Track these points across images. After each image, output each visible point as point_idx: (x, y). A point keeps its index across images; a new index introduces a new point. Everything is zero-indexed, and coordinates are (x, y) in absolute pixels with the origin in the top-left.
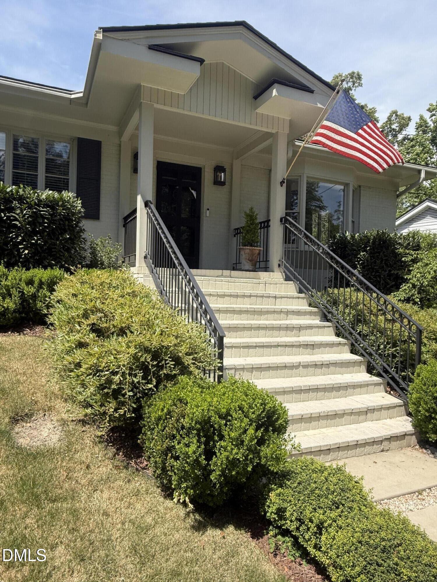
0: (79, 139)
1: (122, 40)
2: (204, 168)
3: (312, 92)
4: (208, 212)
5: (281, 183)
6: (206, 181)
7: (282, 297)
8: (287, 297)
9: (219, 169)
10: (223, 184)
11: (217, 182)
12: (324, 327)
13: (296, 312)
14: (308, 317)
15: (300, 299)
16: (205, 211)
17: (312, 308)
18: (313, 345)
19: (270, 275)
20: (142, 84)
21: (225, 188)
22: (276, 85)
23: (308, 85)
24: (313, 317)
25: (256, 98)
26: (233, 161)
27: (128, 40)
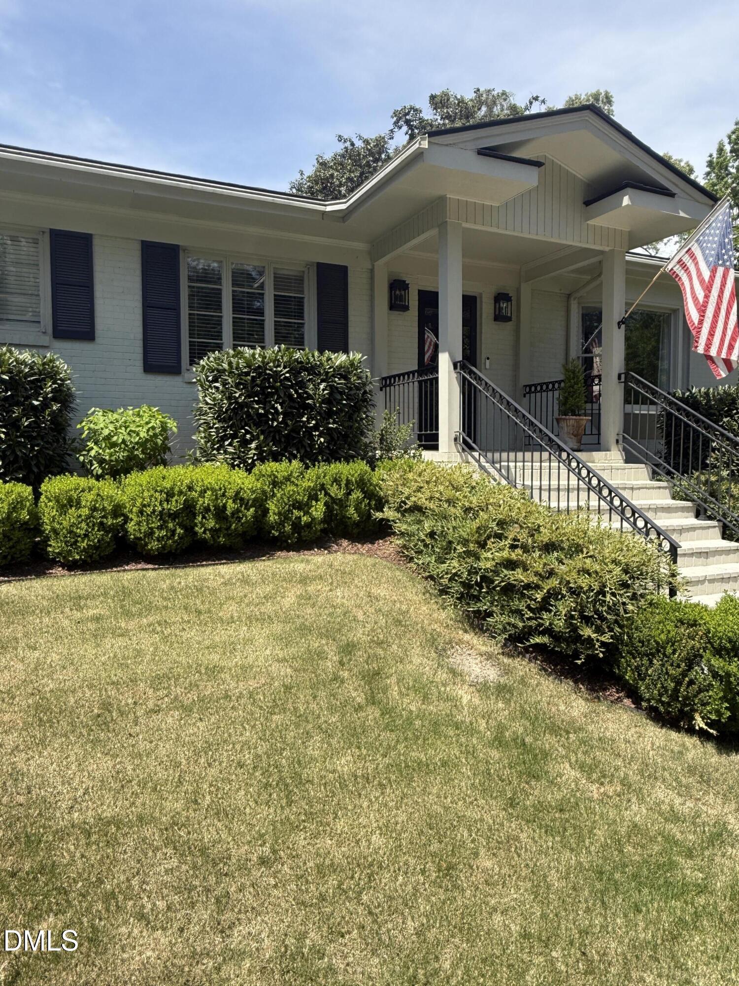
0: (320, 266)
1: (447, 145)
2: (481, 297)
3: (672, 195)
4: (488, 361)
5: (619, 323)
6: (484, 316)
7: (639, 488)
8: (646, 488)
9: (501, 297)
10: (508, 319)
11: (500, 317)
12: (709, 527)
13: (666, 508)
14: (680, 513)
15: (661, 490)
16: (483, 361)
17: (679, 502)
18: (707, 553)
19: (606, 455)
20: (448, 196)
21: (509, 325)
22: (629, 190)
23: (667, 186)
24: (686, 514)
25: (587, 203)
26: (520, 285)
27: (454, 144)
